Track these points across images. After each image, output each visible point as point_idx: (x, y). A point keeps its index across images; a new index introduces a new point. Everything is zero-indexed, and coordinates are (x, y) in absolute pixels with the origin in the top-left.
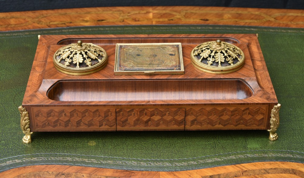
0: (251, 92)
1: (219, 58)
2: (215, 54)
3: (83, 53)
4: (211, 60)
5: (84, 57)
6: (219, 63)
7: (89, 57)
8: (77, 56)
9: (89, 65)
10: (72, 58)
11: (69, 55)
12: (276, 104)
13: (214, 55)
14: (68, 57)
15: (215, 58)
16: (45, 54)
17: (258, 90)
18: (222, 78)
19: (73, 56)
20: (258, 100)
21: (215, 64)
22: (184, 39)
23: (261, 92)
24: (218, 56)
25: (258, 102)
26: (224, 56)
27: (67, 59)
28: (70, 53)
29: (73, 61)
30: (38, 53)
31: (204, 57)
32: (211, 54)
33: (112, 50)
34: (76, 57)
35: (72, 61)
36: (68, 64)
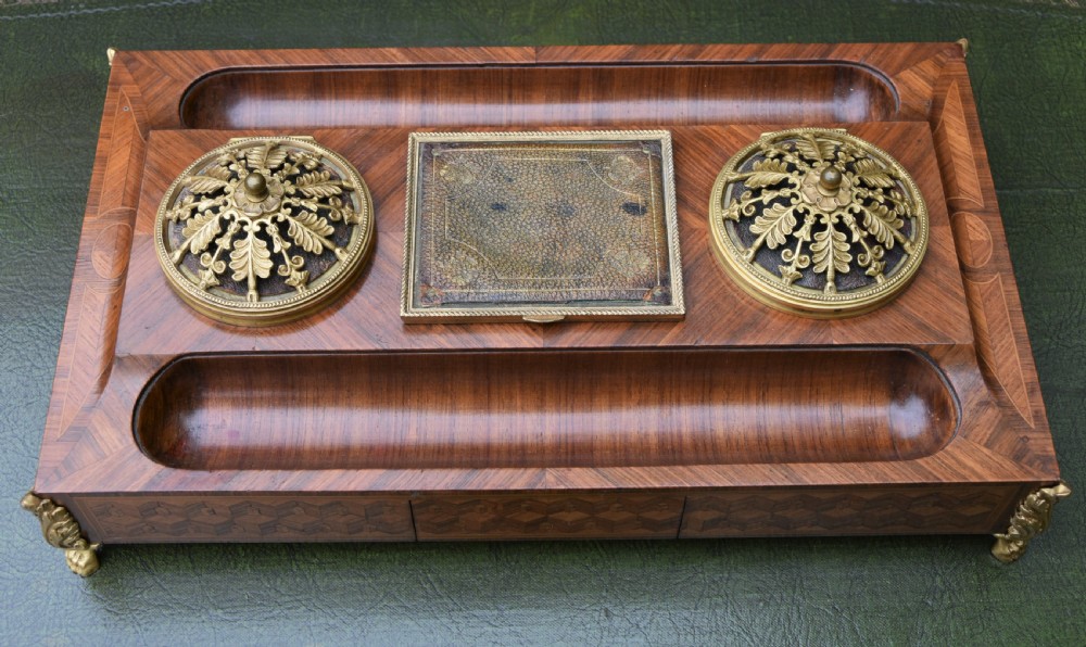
0: (950, 403)
1: (830, 256)
2: (812, 236)
3: (272, 230)
4: (796, 259)
5: (277, 249)
6: (830, 274)
7: (296, 250)
8: (249, 249)
9: (299, 287)
10: (225, 256)
11: (214, 239)
12: (1053, 485)
13: (809, 239)
14: (212, 247)
15: (811, 254)
16: (132, 173)
17: (976, 400)
18: (835, 343)
19: (233, 248)
20: (982, 463)
21: (809, 280)
22: (677, 66)
23: (990, 411)
24: (825, 243)
25: (979, 476)
26: (848, 247)
27: (208, 255)
28: (219, 231)
29: (232, 272)
30: (104, 160)
31: (764, 243)
32: (796, 234)
33: (392, 163)
34: (243, 252)
35: (229, 272)
36: (213, 281)
